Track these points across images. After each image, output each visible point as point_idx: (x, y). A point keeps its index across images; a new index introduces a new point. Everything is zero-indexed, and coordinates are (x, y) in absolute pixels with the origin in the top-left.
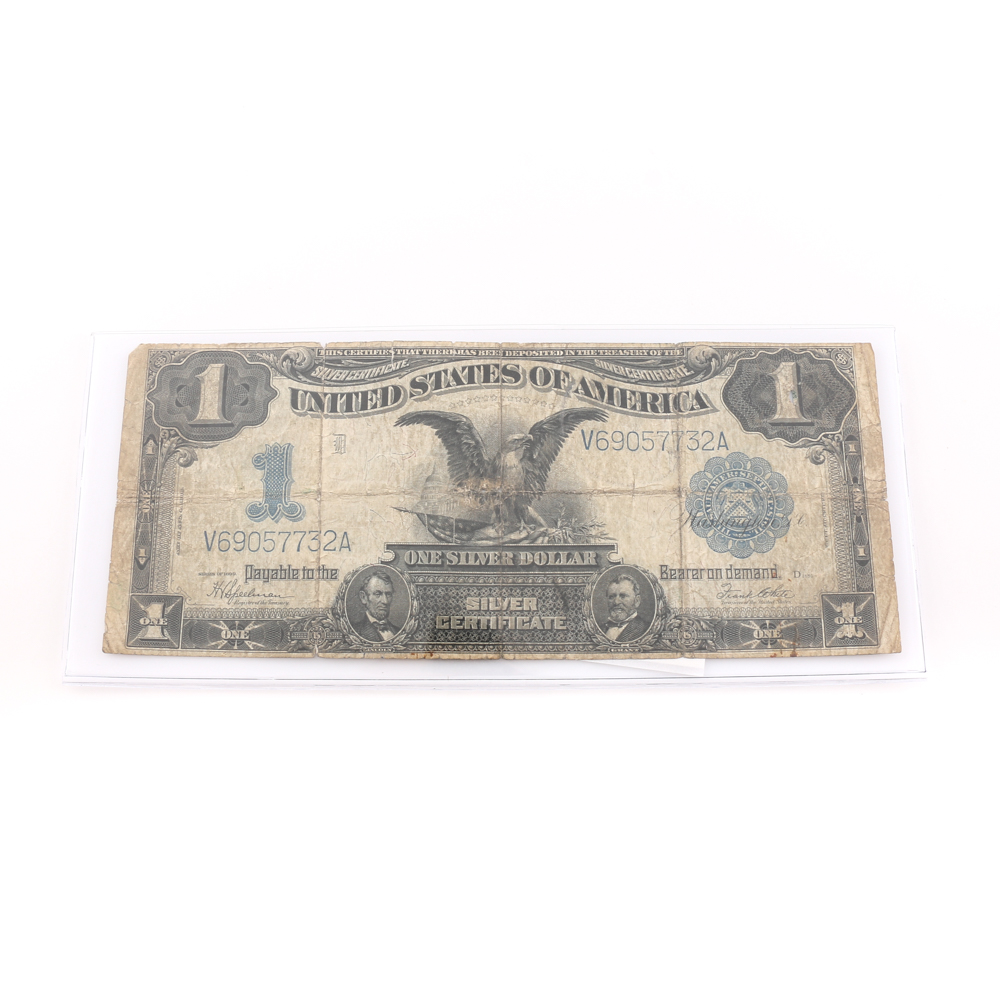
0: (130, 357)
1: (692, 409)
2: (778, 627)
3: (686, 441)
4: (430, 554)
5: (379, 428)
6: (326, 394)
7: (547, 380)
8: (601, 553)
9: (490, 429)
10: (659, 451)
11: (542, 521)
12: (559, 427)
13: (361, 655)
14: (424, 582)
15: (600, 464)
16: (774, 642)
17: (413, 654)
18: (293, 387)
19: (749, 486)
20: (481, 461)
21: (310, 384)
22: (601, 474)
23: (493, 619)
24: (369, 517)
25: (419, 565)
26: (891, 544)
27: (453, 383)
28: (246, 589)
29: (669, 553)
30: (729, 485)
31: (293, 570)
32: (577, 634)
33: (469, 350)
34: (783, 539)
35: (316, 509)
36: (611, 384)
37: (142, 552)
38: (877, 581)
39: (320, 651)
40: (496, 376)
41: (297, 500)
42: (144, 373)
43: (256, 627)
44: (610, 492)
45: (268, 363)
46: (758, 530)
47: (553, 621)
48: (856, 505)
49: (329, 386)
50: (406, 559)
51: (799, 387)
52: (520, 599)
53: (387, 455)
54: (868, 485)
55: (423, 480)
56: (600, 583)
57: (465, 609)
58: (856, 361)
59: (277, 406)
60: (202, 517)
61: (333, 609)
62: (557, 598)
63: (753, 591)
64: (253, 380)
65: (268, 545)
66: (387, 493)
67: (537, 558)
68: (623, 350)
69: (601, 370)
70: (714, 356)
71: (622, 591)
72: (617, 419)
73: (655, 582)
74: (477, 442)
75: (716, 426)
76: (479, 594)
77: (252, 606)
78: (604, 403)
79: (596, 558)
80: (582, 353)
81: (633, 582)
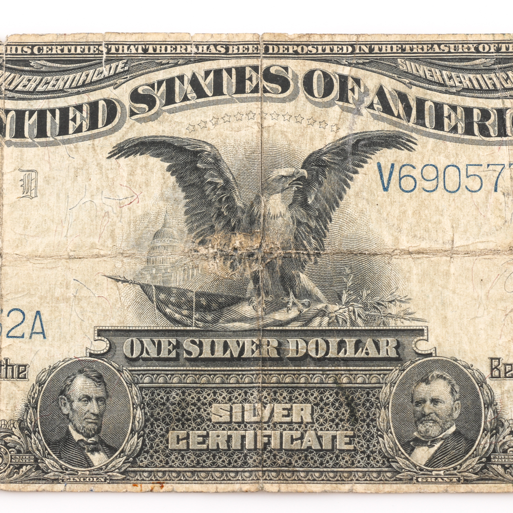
4: (159, 343)
5: (85, 161)
6: (7, 112)
7: (328, 90)
8: (404, 340)
9: (245, 162)
10: (489, 192)
11: (320, 294)
12: (346, 158)
13: (61, 487)
14: (152, 382)
15: (404, 212)
17: (135, 485)
20: (232, 209)
22: (405, 226)
23: (250, 434)
24: (72, 291)
25: (145, 359)
27: (192, 95)
32: (368, 457)
33: (215, 46)
36: (421, 96)
39: (3, 481)
40: (255, 83)
44: (419, 253)
47: (334, 437)
49: (12, 98)
50: (126, 351)
52: (288, 406)
53: (97, 201)
55: (150, 236)
56: (402, 384)
57: (210, 420)
61: (21, 421)
62: (341, 404)
66: (98, 256)
67: (310, 347)
68: (439, 45)
69: (406, 74)
71: (434, 395)
72: (430, 146)
73: (482, 382)
74: (227, 181)
76: (230, 400)
78: (411, 124)
79: (397, 348)
80: (380, 50)
81: (450, 382)
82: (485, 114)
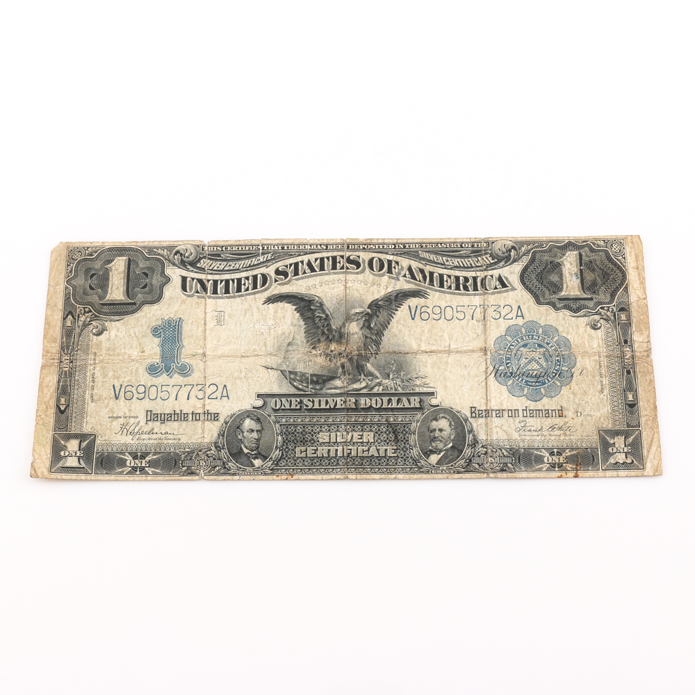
0: (52, 252)
1: (496, 288)
2: (564, 454)
3: (490, 312)
4: (291, 401)
5: (250, 306)
6: (208, 281)
7: (381, 268)
8: (424, 398)
9: (337, 305)
10: (469, 320)
11: (378, 375)
12: (391, 303)
13: (237, 477)
14: (287, 422)
15: (423, 331)
16: (560, 466)
17: (277, 476)
18: (183, 275)
19: (540, 346)
20: (330, 330)
21: (196, 272)
22: (424, 338)
23: (340, 449)
24: (243, 374)
25: (283, 410)
26: (655, 392)
27: (308, 271)
28: (147, 429)
29: (478, 397)
30: (525, 346)
31: (184, 414)
32: (405, 460)
33: (321, 245)
34: (568, 387)
35: (202, 368)
36: (431, 270)
37: (63, 400)
38: (643, 420)
39: (205, 474)
40: (342, 264)
41: (187, 360)
42: (64, 264)
43: (154, 457)
44: (431, 352)
45: (162, 256)
46: (548, 380)
47: (386, 450)
48: (626, 361)
49: (211, 274)
50: (273, 405)
51: (581, 270)
52: (361, 433)
53: (257, 327)
54: (636, 346)
55: (285, 345)
56: (423, 421)
57: (318, 441)
58: (628, 250)
59: (170, 289)
60: (111, 374)
61: (215, 443)
62: (390, 432)
63: (544, 427)
64: (152, 269)
65: (164, 395)
66: (257, 355)
67: (373, 402)
68: (441, 244)
69: (424, 259)
70: (513, 247)
71: (440, 427)
72: (436, 296)
73: (466, 420)
74: (327, 315)
75: (514, 302)
76: (329, 430)
77: (151, 442)
78: (426, 285)
79: (420, 402)
80: (409, 246)
81: (449, 420)
82: (466, 279)
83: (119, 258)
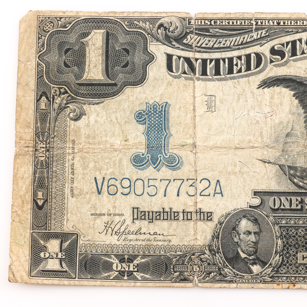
0: (21, 22)
4: (291, 200)
5: (244, 90)
6: (197, 60)
13: (234, 285)
14: (287, 223)
17: (278, 285)
18: (168, 52)
21: (183, 50)
24: (238, 168)
25: (282, 210)
28: (133, 228)
31: (174, 212)
35: (192, 160)
37: (40, 195)
39: (200, 281)
41: (175, 151)
42: (33, 38)
43: (143, 260)
45: (144, 30)
49: (199, 52)
50: (271, 204)
53: (252, 114)
55: (284, 135)
59: (155, 69)
60: (92, 165)
61: (210, 246)
64: (133, 45)
65: (152, 190)
66: (253, 147)
77: (139, 243)
83: (96, 31)
